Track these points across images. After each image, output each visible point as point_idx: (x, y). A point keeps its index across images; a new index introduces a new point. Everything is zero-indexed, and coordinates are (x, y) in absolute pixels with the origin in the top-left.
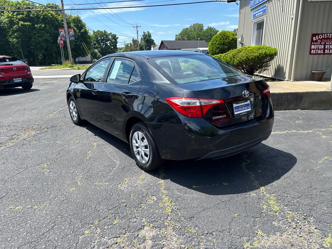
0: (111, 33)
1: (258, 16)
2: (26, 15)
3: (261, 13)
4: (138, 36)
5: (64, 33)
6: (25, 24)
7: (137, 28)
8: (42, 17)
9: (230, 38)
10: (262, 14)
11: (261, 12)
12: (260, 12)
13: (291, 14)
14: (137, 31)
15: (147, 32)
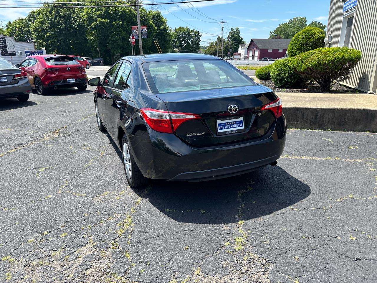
0: (194, 30)
2: (105, 11)
3: (352, 5)
4: (222, 34)
5: (137, 31)
6: (103, 21)
7: (222, 24)
8: (120, 13)
9: (316, 36)
10: (352, 7)
12: (350, 5)
14: (222, 27)
15: (236, 28)
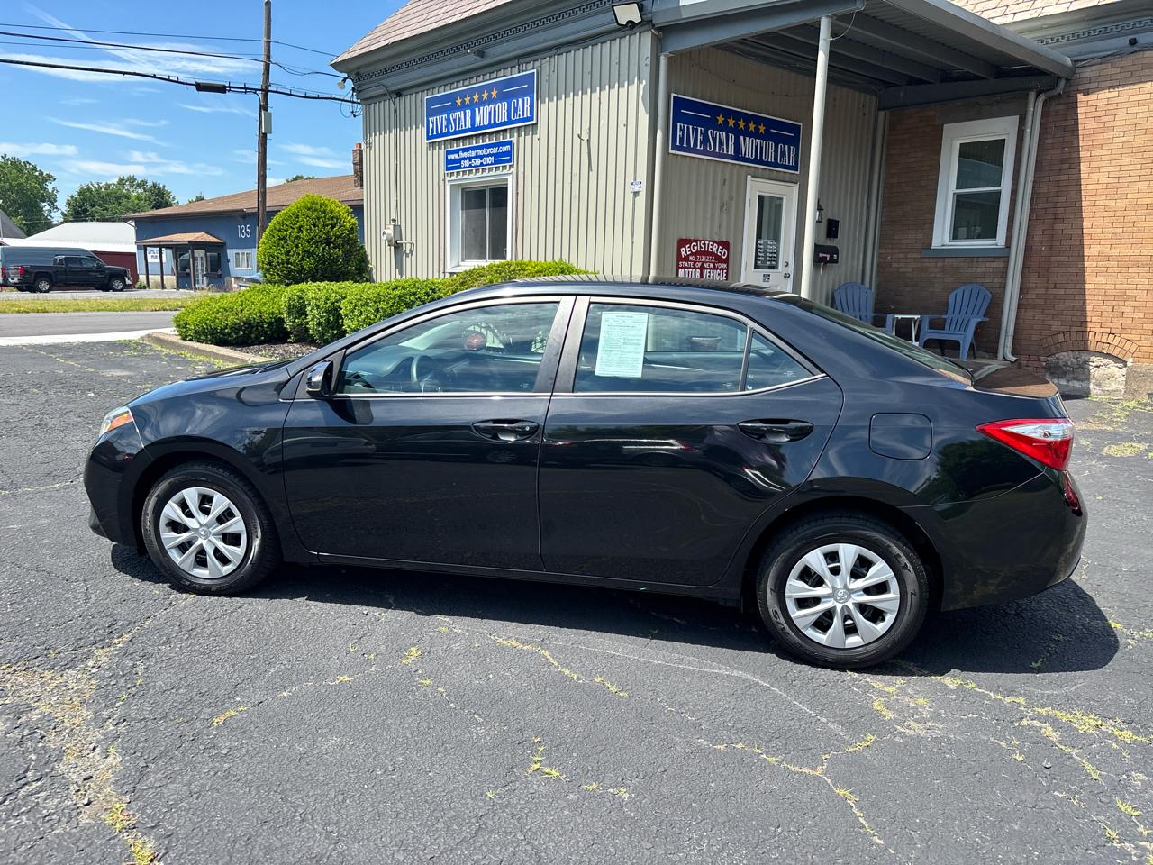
1: (470, 166)
3: (489, 160)
10: (492, 164)
11: (487, 156)
12: (481, 157)
13: (630, 179)
